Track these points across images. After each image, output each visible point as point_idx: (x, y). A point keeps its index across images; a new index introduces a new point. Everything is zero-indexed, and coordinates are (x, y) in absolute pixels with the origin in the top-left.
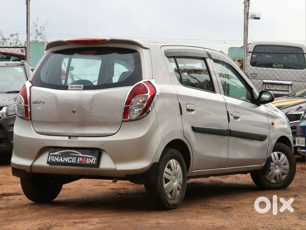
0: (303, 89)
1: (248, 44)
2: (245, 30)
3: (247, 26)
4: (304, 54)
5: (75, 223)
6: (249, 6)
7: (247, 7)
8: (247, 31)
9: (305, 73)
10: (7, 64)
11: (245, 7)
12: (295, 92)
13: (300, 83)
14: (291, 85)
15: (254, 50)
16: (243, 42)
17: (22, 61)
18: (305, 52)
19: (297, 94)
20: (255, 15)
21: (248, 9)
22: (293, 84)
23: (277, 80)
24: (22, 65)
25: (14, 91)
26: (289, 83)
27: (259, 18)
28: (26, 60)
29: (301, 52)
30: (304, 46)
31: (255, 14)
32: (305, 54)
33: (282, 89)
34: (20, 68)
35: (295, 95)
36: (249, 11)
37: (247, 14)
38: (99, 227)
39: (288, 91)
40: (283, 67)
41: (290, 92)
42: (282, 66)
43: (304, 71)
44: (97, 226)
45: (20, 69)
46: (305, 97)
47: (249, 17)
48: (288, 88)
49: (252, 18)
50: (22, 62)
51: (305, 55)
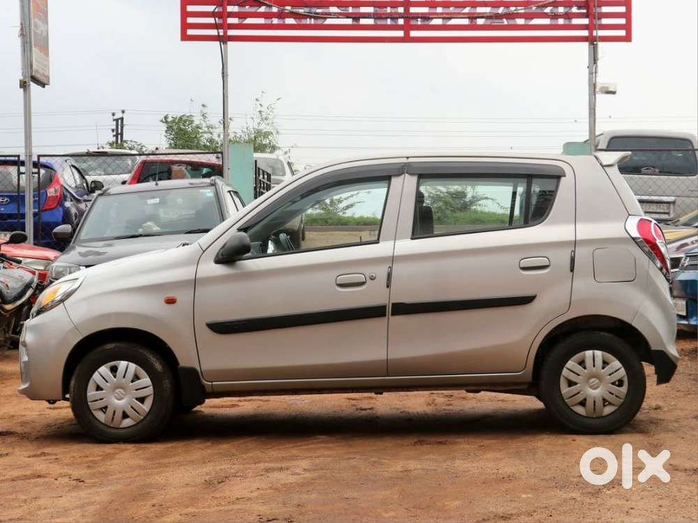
0: (693, 211)
1: (595, 137)
2: (590, 114)
3: (595, 106)
4: (694, 150)
5: (267, 470)
6: (596, 73)
7: (592, 74)
8: (595, 115)
9: (696, 182)
10: (191, 184)
11: (591, 73)
12: (679, 217)
13: (688, 200)
14: (674, 203)
15: (608, 147)
16: (588, 134)
17: (213, 178)
18: (696, 147)
19: (683, 219)
20: (608, 88)
21: (596, 76)
22: (677, 201)
23: (650, 195)
24: (213, 185)
25: (199, 230)
26: (671, 199)
27: (614, 93)
28: (222, 176)
29: (690, 147)
30: (693, 136)
31: (607, 85)
32: (696, 150)
33: (658, 211)
34: (209, 190)
35: (678, 221)
36: (597, 81)
37: (593, 87)
38: (304, 478)
39: (668, 213)
40: (660, 172)
41: (672, 216)
42: (657, 170)
43: (695, 180)
44: (304, 476)
45: (209, 193)
46: (696, 224)
47: (597, 90)
48: (669, 208)
49: (602, 92)
50: (212, 180)
51: (696, 152)
